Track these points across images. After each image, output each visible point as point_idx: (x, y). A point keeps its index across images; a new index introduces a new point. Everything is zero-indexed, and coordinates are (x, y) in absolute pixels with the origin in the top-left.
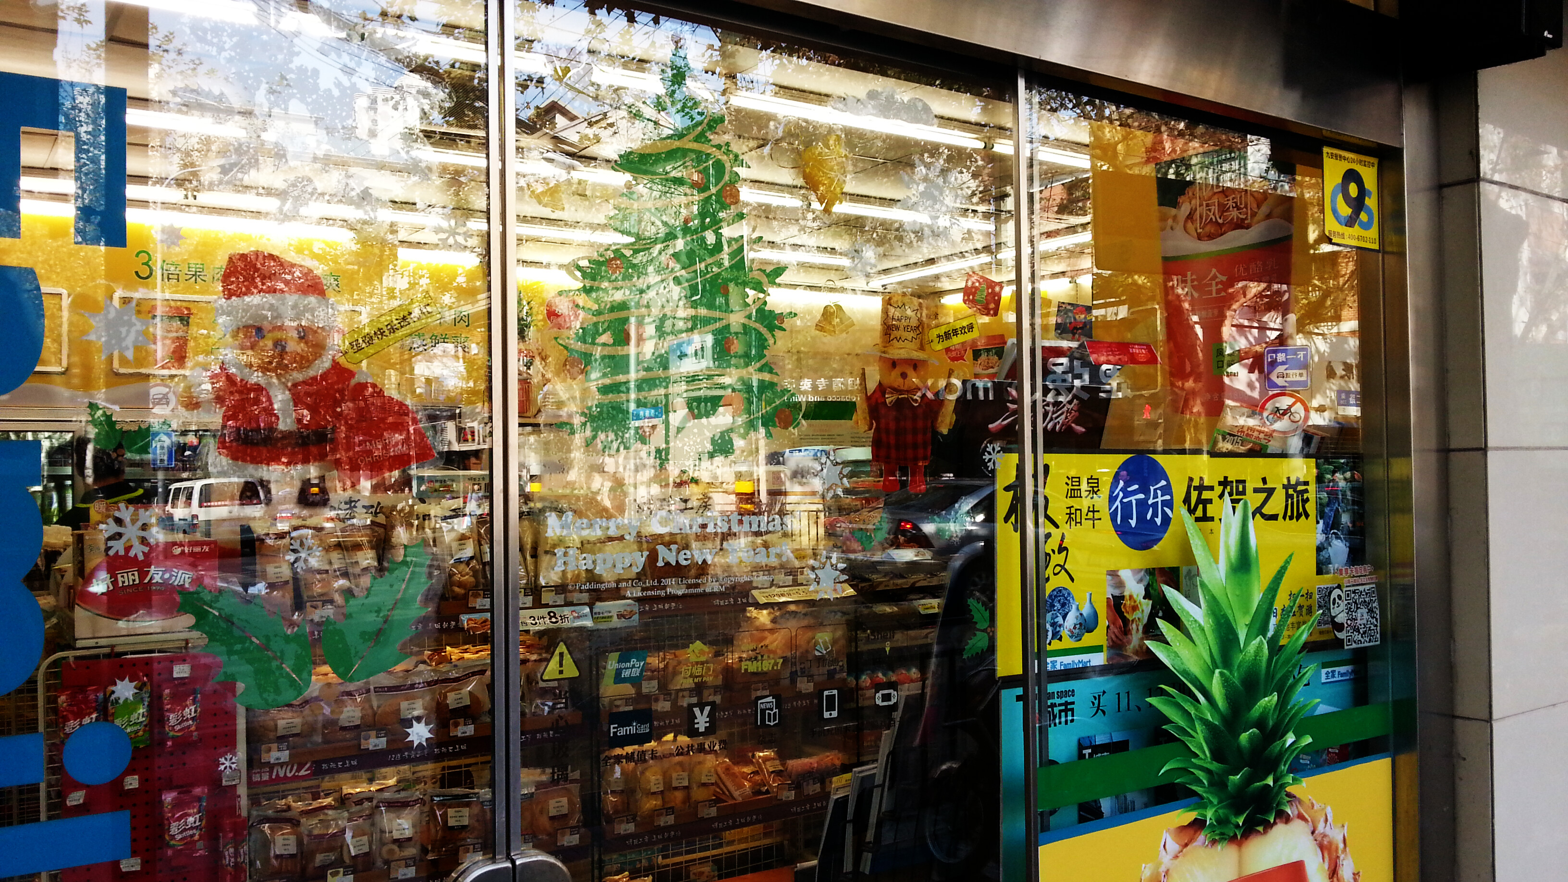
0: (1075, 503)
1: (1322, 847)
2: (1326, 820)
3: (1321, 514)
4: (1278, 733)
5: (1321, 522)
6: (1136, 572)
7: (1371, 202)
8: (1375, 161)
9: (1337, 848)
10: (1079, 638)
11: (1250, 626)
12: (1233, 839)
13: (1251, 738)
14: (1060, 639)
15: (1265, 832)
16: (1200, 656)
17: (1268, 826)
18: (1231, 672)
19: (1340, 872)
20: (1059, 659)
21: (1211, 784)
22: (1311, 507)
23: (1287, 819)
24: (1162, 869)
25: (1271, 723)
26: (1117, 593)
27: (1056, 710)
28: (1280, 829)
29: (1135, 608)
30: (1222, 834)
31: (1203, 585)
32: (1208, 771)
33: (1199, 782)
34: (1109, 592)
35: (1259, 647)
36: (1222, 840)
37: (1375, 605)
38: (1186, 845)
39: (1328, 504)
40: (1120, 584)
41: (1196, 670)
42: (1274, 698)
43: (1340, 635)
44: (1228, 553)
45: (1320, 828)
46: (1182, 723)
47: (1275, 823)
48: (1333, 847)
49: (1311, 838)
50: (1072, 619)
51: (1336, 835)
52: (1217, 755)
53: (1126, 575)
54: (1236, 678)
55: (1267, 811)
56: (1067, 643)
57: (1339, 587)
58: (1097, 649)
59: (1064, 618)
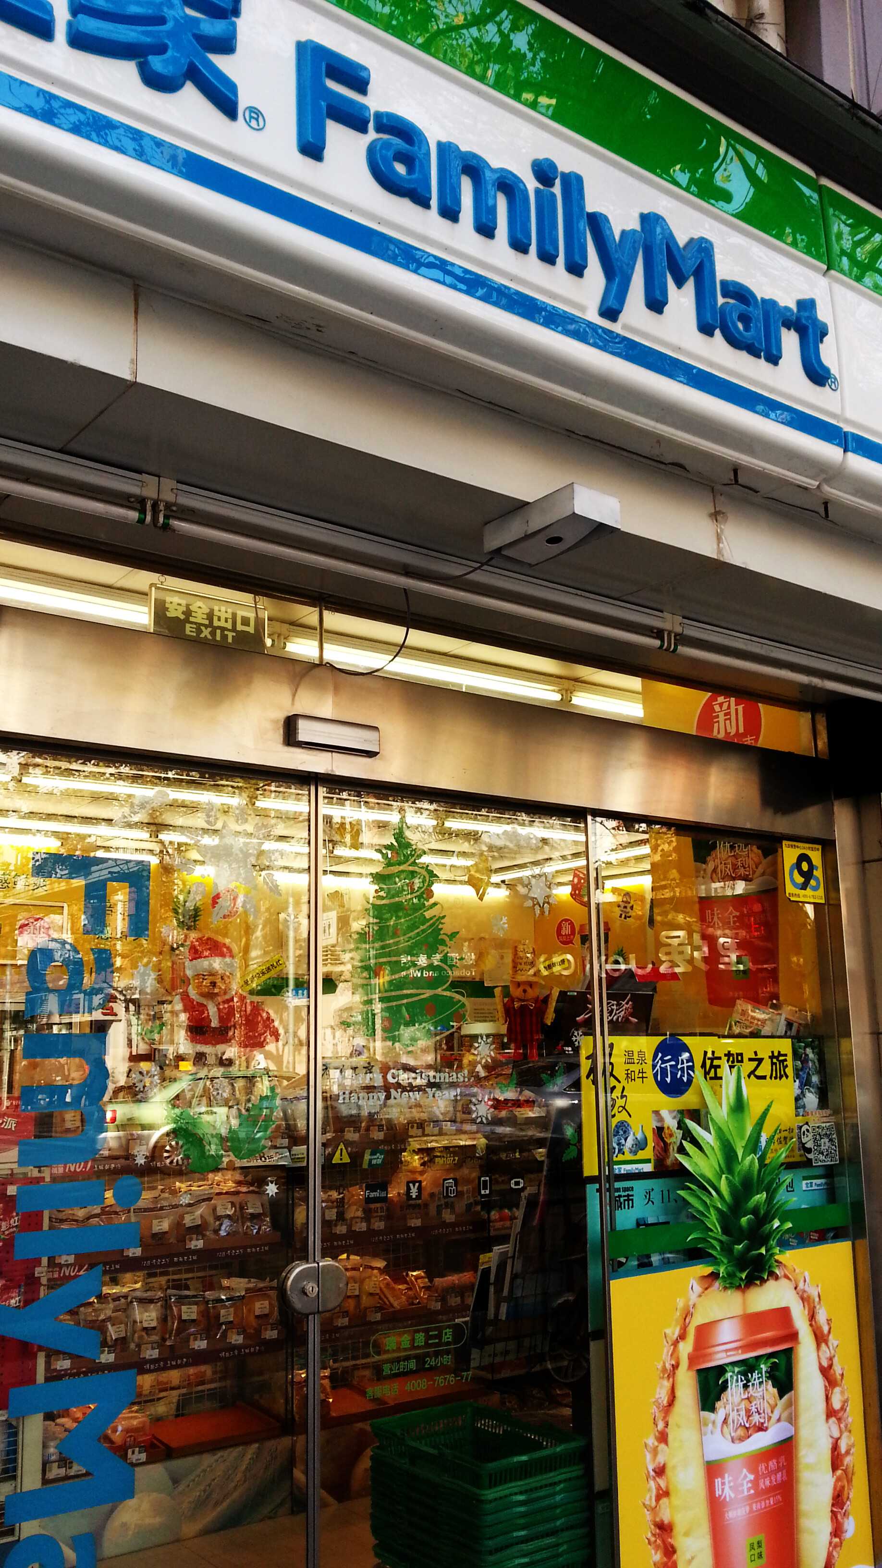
0: (632, 1067)
1: (802, 1299)
2: (805, 1281)
3: (797, 1076)
4: (767, 1219)
5: (797, 1081)
6: (670, 1112)
7: (818, 873)
8: (820, 847)
9: (814, 1301)
10: (635, 1153)
11: (745, 1148)
12: (739, 1287)
13: (749, 1221)
14: (623, 1154)
15: (761, 1285)
16: (712, 1166)
17: (763, 1281)
18: (733, 1176)
19: (817, 1318)
20: (623, 1167)
21: (721, 1248)
22: (790, 1071)
23: (777, 1278)
24: (691, 1303)
25: (762, 1212)
26: (659, 1125)
27: (622, 1199)
28: (771, 1283)
29: (671, 1135)
30: (731, 1283)
31: (712, 1119)
32: (720, 1241)
33: (714, 1248)
34: (654, 1124)
35: (753, 1160)
36: (731, 1287)
37: (834, 1136)
38: (706, 1289)
39: (802, 1069)
40: (661, 1119)
41: (709, 1174)
42: (764, 1195)
43: (810, 1156)
44: (728, 1098)
45: (801, 1285)
46: (701, 1209)
47: (768, 1279)
48: (811, 1301)
49: (794, 1292)
50: (630, 1141)
51: (813, 1292)
52: (726, 1231)
53: (664, 1113)
54: (737, 1180)
55: (762, 1270)
56: (628, 1156)
57: (807, 1123)
58: (648, 1161)
59: (626, 1140)
